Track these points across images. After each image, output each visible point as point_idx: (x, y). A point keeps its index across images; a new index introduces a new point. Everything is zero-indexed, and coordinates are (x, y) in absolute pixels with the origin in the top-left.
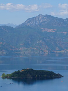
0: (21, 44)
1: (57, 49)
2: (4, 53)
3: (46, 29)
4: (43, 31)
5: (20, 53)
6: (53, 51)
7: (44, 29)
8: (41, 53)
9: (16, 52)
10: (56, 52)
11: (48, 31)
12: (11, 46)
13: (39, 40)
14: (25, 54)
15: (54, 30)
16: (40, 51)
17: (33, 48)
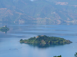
0: (38, 15)
1: (68, 19)
2: (23, 22)
3: (59, 3)
4: (57, 4)
5: (37, 22)
6: (65, 21)
7: (57, 2)
8: (55, 23)
9: (33, 21)
10: (67, 21)
11: (61, 4)
12: (29, 16)
13: (53, 12)
14: (40, 23)
15: (66, 3)
16: (54, 21)
17: (48, 18)
